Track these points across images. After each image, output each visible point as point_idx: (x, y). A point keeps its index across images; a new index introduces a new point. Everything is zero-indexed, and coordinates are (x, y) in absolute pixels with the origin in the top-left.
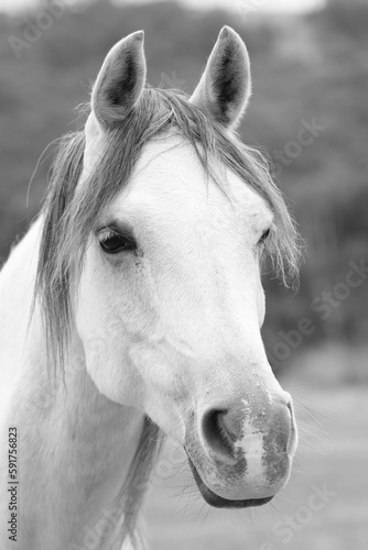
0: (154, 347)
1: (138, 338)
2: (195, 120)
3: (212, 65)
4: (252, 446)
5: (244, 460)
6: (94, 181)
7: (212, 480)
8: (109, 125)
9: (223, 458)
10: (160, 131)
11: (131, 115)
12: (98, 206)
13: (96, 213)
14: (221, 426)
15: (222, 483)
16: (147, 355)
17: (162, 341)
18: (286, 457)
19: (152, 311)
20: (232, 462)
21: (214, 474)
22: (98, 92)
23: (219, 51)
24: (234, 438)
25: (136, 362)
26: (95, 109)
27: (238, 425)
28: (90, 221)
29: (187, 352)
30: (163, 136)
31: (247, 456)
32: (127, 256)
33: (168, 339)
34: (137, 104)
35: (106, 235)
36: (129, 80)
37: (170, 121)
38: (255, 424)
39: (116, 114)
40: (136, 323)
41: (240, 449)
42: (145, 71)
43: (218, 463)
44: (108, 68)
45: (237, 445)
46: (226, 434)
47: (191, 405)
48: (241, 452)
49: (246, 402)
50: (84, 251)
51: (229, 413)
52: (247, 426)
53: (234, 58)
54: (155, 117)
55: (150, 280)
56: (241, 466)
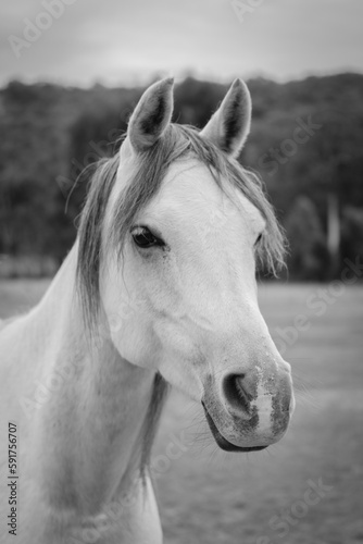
0: (176, 322)
1: (163, 315)
2: (207, 148)
3: (225, 108)
4: (263, 405)
5: (257, 416)
6: (131, 189)
7: (229, 432)
8: (140, 149)
9: (240, 413)
10: (182, 154)
11: (157, 143)
12: (135, 210)
13: (133, 215)
14: (239, 387)
15: (237, 435)
16: (170, 328)
17: (185, 317)
18: (288, 415)
19: (176, 293)
20: (248, 418)
21: (231, 428)
22: (134, 122)
23: (230, 97)
24: (250, 398)
25: (159, 333)
26: (131, 136)
27: (254, 387)
28: (128, 221)
29: (207, 327)
30: (184, 158)
31: (259, 413)
32: (156, 251)
33: (190, 315)
34: (162, 135)
35: (139, 231)
36: (159, 114)
37: (188, 148)
38: (265, 386)
39: (146, 141)
40: (161, 302)
41: (255, 407)
42: (172, 109)
43: (235, 418)
44: (143, 105)
45: (252, 403)
46: (243, 395)
47: (209, 369)
48: (255, 409)
49: (259, 369)
50: (122, 245)
51: (246, 377)
52: (261, 389)
53: (241, 103)
54: (178, 144)
55: (176, 269)
56: (254, 421)
